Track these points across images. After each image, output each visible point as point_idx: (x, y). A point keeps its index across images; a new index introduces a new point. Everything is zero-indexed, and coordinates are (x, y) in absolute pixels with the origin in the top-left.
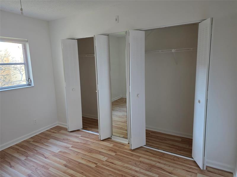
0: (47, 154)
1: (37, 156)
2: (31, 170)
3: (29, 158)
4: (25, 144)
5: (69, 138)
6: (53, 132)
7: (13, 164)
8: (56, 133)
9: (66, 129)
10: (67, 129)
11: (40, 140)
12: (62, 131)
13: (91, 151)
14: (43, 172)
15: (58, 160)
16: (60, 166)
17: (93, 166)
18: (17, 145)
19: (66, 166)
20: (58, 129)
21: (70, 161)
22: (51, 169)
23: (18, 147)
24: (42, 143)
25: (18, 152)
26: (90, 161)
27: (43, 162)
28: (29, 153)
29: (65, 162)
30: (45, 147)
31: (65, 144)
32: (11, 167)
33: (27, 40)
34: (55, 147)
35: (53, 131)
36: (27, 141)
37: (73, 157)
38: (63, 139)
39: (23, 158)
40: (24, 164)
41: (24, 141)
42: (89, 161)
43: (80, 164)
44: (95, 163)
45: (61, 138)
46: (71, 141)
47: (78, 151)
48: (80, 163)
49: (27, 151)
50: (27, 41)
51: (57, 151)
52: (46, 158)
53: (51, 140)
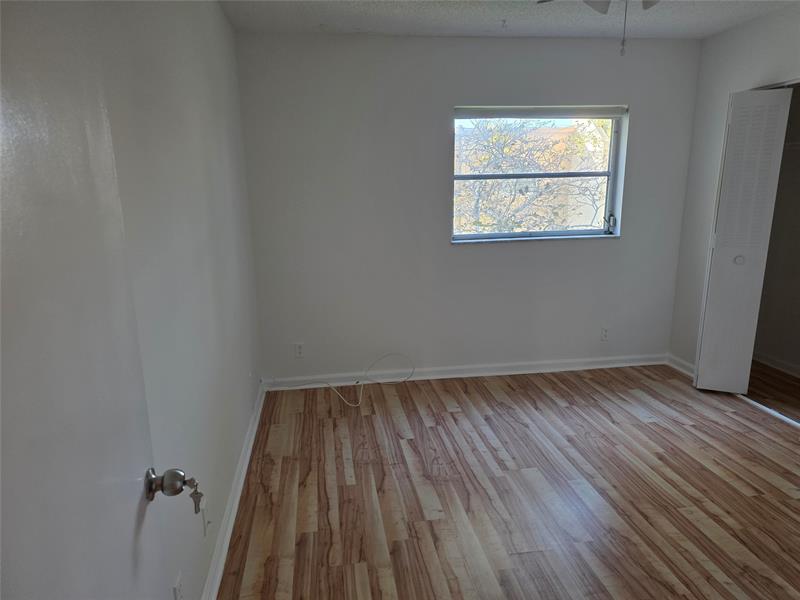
0: (618, 416)
1: (595, 411)
2: (575, 431)
3: (575, 407)
4: (572, 379)
5: (690, 403)
6: (649, 377)
7: (540, 405)
8: (654, 380)
9: (689, 381)
10: (692, 381)
11: (609, 382)
12: (675, 382)
13: (755, 458)
14: (600, 445)
15: (646, 439)
16: (645, 451)
17: (748, 493)
18: (553, 374)
19: (661, 458)
20: (666, 373)
21: (676, 452)
22: (620, 448)
23: (555, 380)
24: (613, 391)
25: (554, 389)
26: (741, 479)
27: (605, 429)
28: (577, 398)
29: (661, 450)
30: (618, 402)
31: (675, 414)
32: (536, 408)
33: (626, 107)
34: (643, 410)
35: (646, 372)
36: (577, 375)
37: (689, 448)
38: (673, 401)
39: (563, 404)
40: (563, 416)
41: (572, 372)
42: (737, 476)
43: (704, 472)
44: (756, 490)
45: (668, 397)
46: (694, 412)
47: (711, 443)
48: (703, 468)
49: (572, 394)
50: (627, 110)
51: (646, 421)
52: (613, 422)
53: (638, 393)
